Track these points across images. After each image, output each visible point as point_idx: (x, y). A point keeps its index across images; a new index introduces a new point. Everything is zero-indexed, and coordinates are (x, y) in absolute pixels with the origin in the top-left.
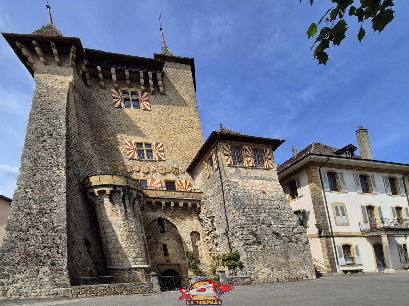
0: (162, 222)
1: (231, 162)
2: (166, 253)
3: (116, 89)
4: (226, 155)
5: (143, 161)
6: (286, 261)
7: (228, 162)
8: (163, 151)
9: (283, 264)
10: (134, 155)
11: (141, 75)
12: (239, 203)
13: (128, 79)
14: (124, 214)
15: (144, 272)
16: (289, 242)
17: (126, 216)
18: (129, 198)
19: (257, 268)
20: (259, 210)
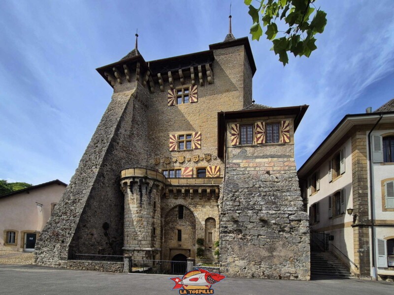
0: (183, 209)
1: (237, 142)
2: (180, 239)
3: (172, 90)
4: (233, 135)
5: (181, 151)
6: (269, 254)
7: (233, 143)
8: (200, 140)
9: (265, 258)
10: (174, 148)
11: (192, 70)
12: (232, 186)
13: (182, 78)
14: (139, 202)
15: (146, 254)
16: (280, 231)
17: (141, 203)
18: (146, 188)
19: (230, 259)
20: (252, 194)
